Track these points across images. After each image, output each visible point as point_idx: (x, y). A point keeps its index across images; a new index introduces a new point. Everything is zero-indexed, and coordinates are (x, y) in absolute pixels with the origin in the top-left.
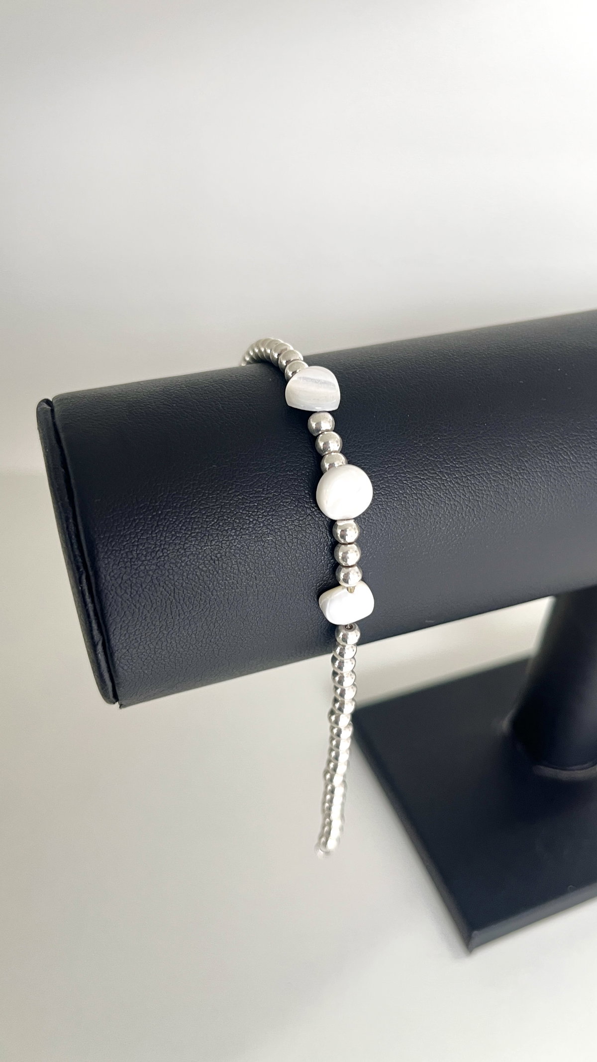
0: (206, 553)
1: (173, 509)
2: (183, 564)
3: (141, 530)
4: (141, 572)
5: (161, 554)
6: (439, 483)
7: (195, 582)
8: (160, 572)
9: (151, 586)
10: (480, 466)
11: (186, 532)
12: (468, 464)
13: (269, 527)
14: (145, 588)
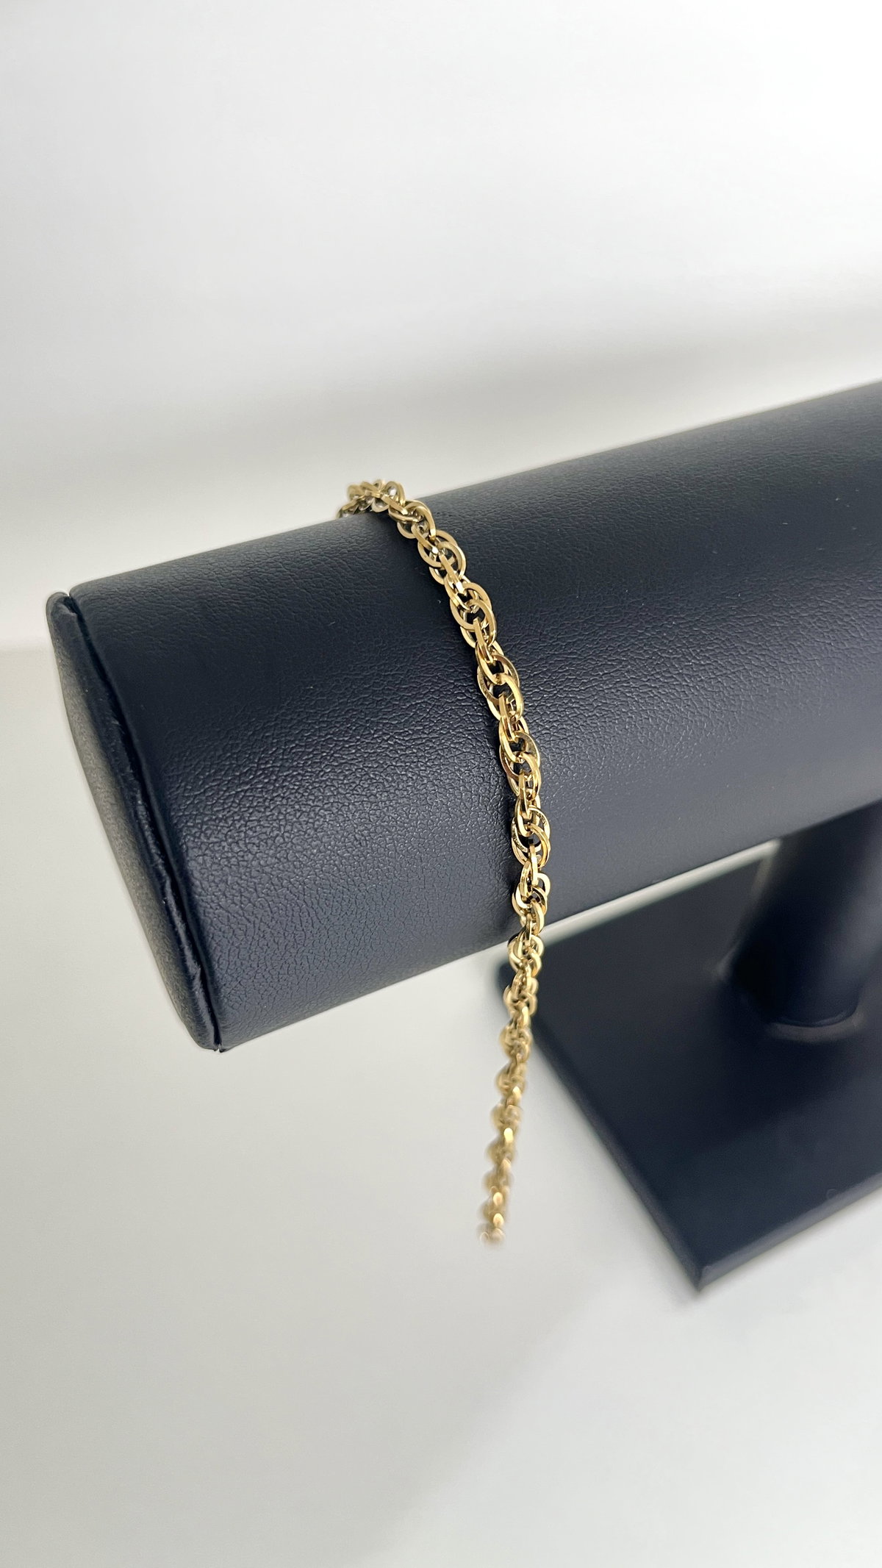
0: (347, 832)
2: (314, 851)
4: (253, 872)
7: (333, 875)
11: (316, 803)
12: (716, 657)
13: (436, 782)
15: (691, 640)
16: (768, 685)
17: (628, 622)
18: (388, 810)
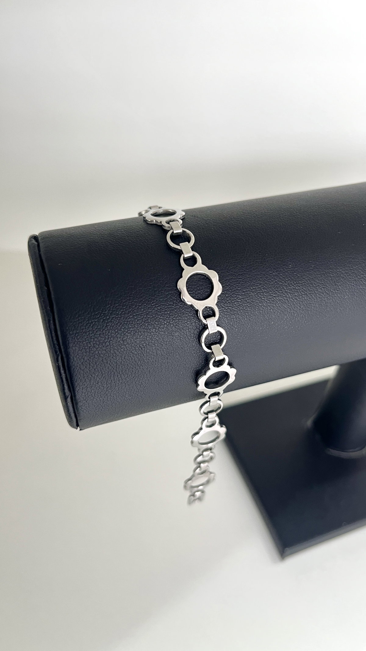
0: (137, 343)
1: (116, 316)
2: (122, 350)
3: (96, 329)
4: (96, 356)
5: (109, 344)
6: (284, 299)
7: (129, 361)
8: (107, 355)
9: (102, 364)
10: (311, 288)
11: (124, 330)
12: (303, 286)
13: (177, 327)
14: (98, 364)
15: (293, 278)
16: (324, 300)
17: (266, 268)
18: (155, 336)
